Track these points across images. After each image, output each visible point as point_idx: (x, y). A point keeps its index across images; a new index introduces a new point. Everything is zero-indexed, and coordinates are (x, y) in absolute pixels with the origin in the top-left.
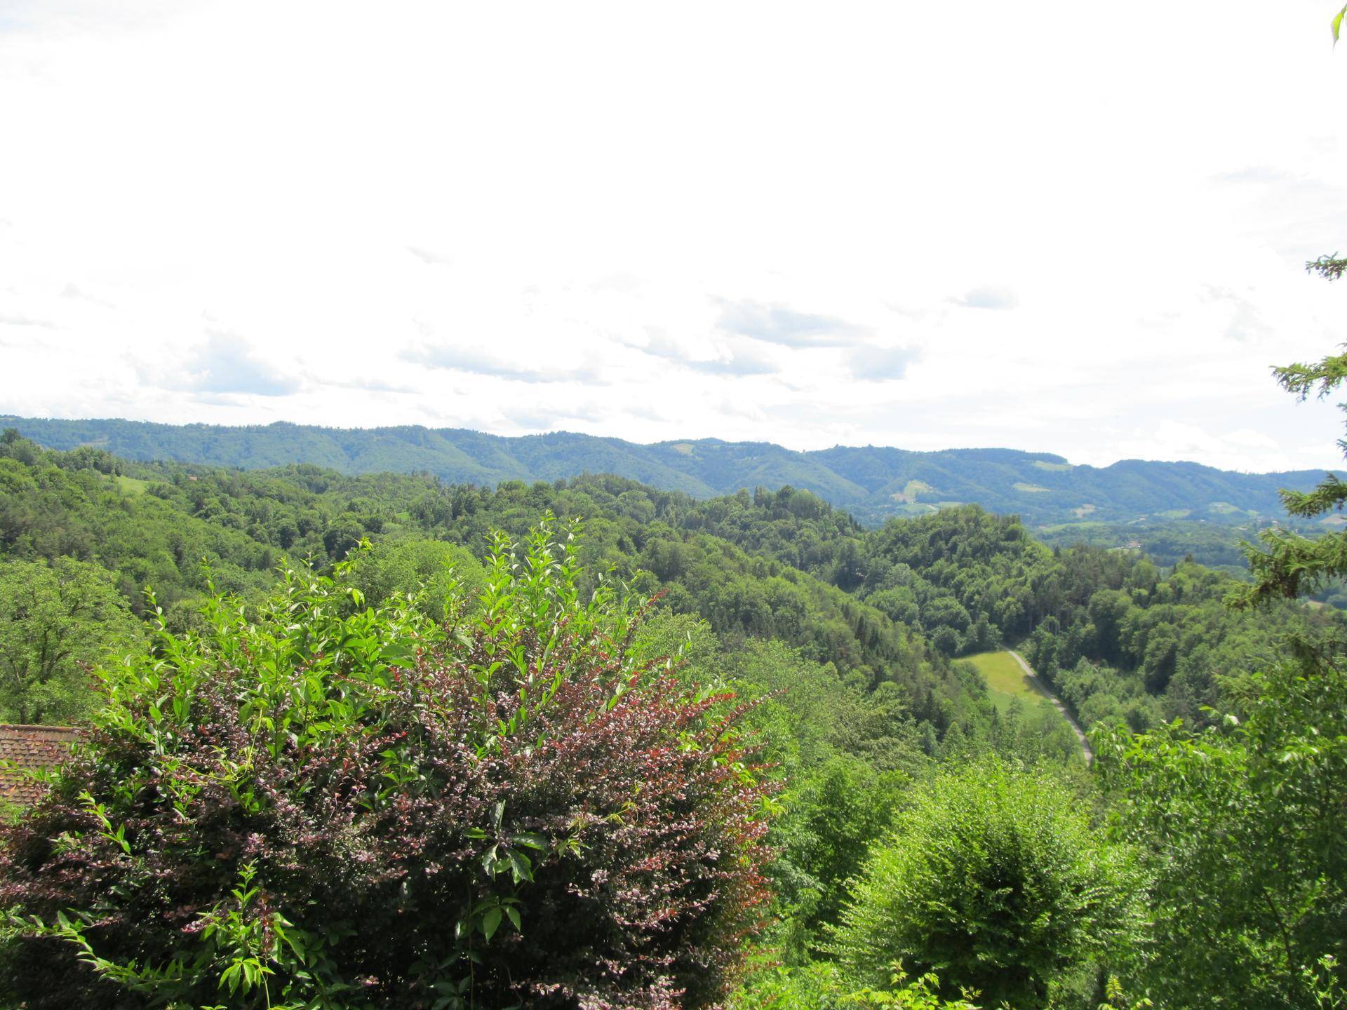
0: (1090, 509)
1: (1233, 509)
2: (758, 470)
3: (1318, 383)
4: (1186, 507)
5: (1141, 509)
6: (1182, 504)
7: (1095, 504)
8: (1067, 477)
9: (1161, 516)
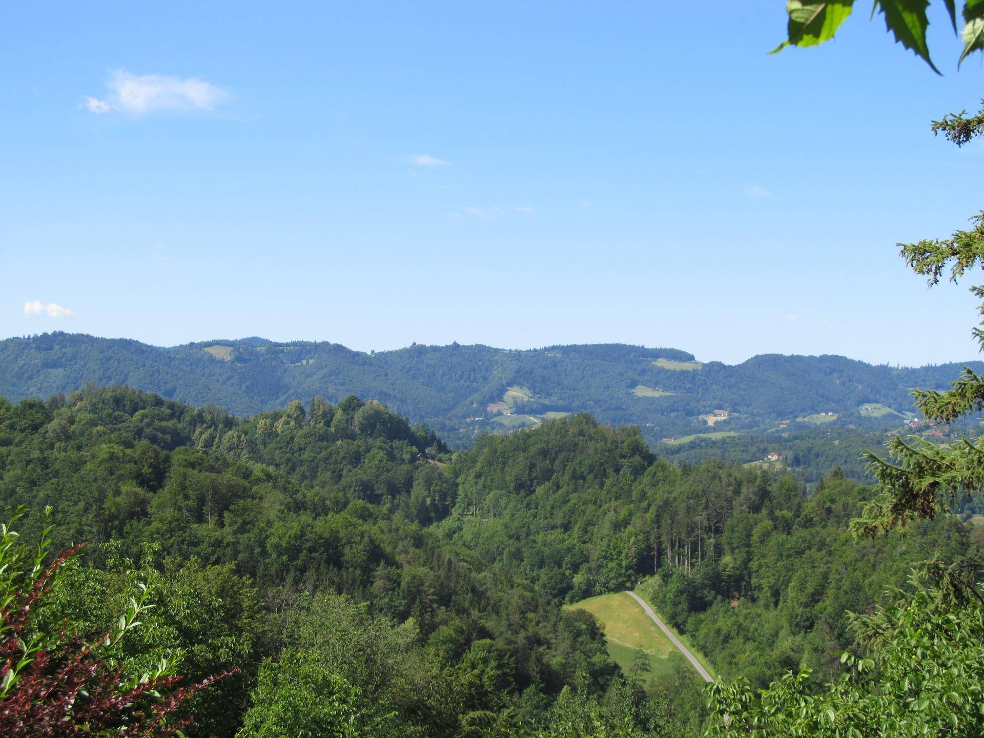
0: (722, 417)
1: (886, 410)
2: (315, 377)
3: (951, 263)
4: (832, 411)
5: (781, 415)
6: (828, 407)
7: (728, 409)
8: (694, 378)
9: (804, 422)
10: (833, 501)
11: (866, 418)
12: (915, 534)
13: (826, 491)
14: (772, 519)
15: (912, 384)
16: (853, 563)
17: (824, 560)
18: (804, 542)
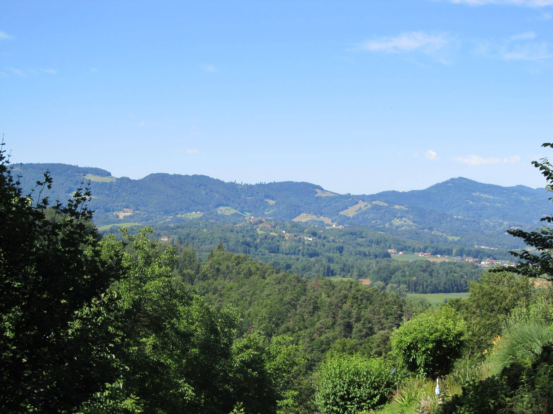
1: (233, 211)
4: (200, 211)
5: (167, 213)
6: (197, 208)
7: (133, 208)
8: (110, 187)
9: (182, 217)
10: (220, 264)
11: (221, 215)
12: (274, 283)
13: (215, 258)
14: (182, 275)
15: (250, 194)
16: (236, 301)
17: (217, 300)
18: (204, 289)
